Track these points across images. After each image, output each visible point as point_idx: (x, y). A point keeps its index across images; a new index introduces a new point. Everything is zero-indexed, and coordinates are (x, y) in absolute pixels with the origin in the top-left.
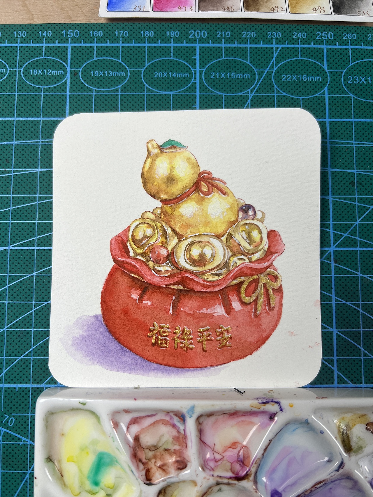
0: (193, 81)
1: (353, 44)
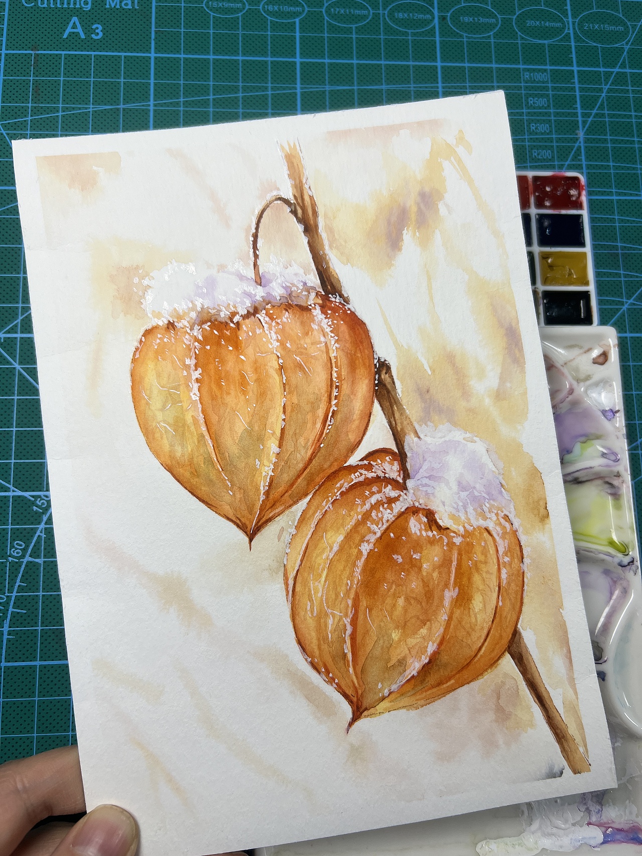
0: (566, 31)
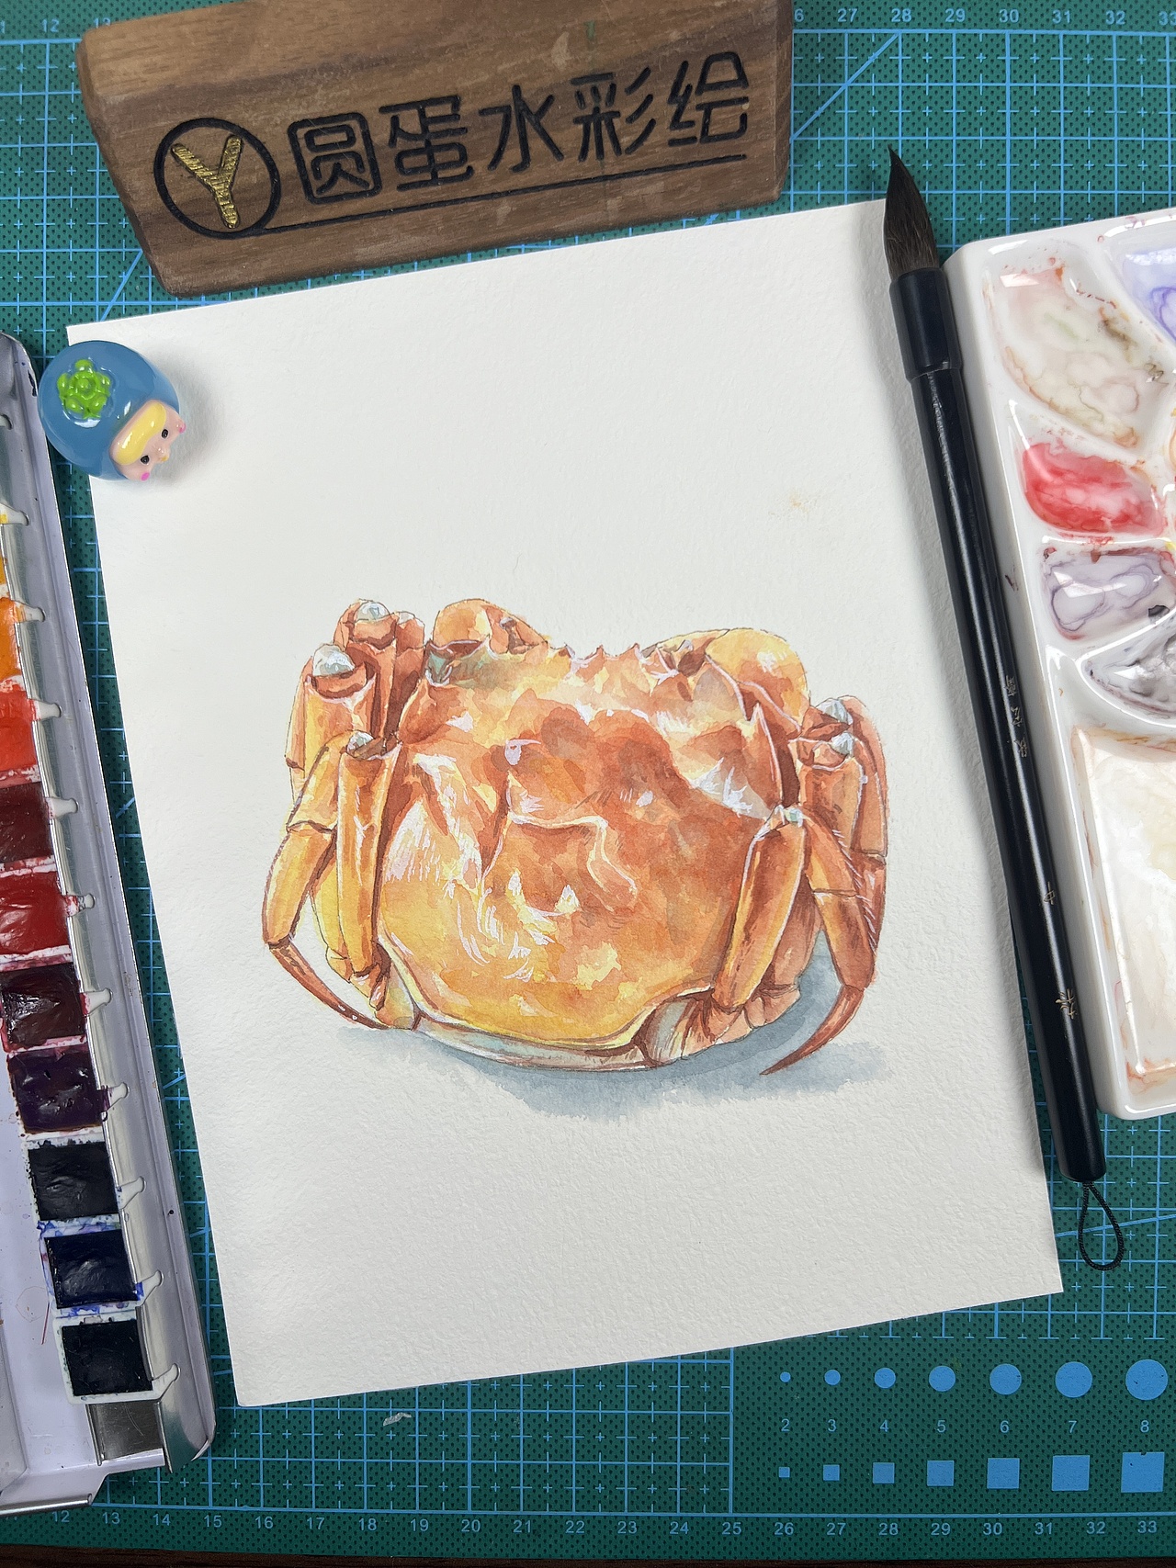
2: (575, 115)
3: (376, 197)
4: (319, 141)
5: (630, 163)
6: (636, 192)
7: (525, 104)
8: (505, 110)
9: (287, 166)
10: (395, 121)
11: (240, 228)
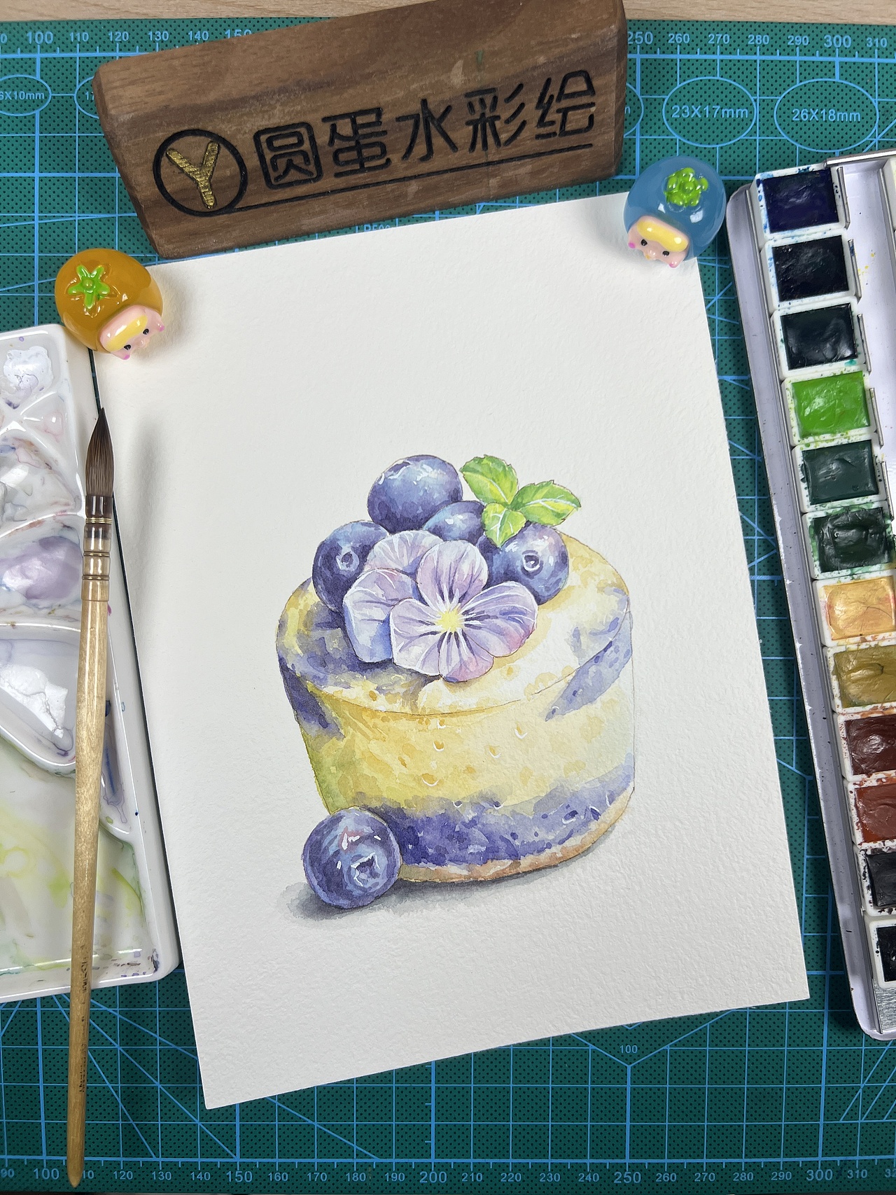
1: (683, 51)
2: (467, 119)
3: (319, 182)
4: (277, 143)
5: (506, 152)
6: (511, 173)
7: (430, 112)
8: (416, 117)
9: (252, 162)
10: (334, 128)
11: (217, 209)
